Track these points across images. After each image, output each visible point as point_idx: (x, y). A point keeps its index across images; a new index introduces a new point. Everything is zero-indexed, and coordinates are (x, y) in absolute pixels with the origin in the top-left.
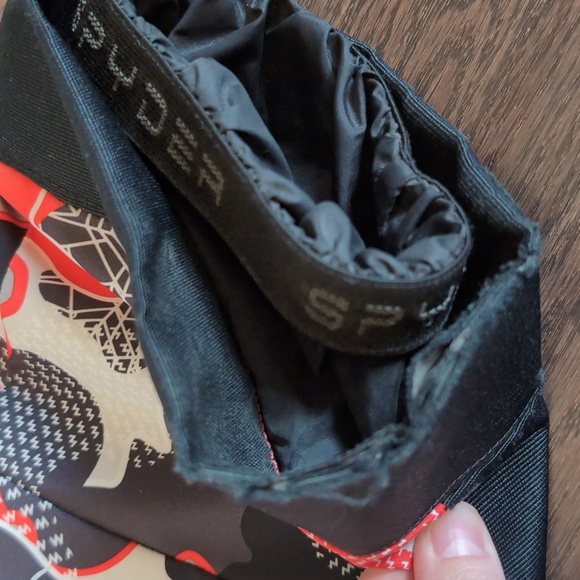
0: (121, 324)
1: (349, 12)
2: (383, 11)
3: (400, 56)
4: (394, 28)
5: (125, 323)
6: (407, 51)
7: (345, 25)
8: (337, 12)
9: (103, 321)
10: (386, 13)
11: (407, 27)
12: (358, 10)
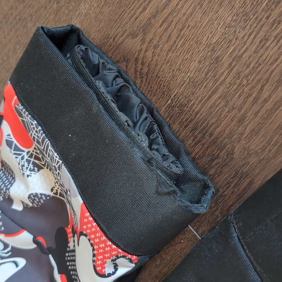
0: (25, 160)
1: (253, 68)
2: (267, 71)
3: (270, 92)
4: (271, 79)
5: (27, 159)
6: (274, 90)
7: (251, 73)
8: (248, 67)
9: (20, 157)
10: (269, 72)
11: (276, 80)
12: (257, 68)
